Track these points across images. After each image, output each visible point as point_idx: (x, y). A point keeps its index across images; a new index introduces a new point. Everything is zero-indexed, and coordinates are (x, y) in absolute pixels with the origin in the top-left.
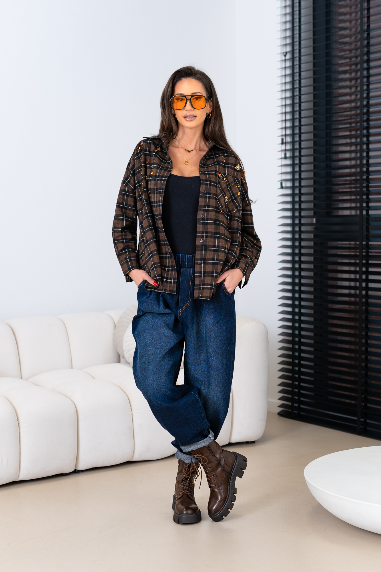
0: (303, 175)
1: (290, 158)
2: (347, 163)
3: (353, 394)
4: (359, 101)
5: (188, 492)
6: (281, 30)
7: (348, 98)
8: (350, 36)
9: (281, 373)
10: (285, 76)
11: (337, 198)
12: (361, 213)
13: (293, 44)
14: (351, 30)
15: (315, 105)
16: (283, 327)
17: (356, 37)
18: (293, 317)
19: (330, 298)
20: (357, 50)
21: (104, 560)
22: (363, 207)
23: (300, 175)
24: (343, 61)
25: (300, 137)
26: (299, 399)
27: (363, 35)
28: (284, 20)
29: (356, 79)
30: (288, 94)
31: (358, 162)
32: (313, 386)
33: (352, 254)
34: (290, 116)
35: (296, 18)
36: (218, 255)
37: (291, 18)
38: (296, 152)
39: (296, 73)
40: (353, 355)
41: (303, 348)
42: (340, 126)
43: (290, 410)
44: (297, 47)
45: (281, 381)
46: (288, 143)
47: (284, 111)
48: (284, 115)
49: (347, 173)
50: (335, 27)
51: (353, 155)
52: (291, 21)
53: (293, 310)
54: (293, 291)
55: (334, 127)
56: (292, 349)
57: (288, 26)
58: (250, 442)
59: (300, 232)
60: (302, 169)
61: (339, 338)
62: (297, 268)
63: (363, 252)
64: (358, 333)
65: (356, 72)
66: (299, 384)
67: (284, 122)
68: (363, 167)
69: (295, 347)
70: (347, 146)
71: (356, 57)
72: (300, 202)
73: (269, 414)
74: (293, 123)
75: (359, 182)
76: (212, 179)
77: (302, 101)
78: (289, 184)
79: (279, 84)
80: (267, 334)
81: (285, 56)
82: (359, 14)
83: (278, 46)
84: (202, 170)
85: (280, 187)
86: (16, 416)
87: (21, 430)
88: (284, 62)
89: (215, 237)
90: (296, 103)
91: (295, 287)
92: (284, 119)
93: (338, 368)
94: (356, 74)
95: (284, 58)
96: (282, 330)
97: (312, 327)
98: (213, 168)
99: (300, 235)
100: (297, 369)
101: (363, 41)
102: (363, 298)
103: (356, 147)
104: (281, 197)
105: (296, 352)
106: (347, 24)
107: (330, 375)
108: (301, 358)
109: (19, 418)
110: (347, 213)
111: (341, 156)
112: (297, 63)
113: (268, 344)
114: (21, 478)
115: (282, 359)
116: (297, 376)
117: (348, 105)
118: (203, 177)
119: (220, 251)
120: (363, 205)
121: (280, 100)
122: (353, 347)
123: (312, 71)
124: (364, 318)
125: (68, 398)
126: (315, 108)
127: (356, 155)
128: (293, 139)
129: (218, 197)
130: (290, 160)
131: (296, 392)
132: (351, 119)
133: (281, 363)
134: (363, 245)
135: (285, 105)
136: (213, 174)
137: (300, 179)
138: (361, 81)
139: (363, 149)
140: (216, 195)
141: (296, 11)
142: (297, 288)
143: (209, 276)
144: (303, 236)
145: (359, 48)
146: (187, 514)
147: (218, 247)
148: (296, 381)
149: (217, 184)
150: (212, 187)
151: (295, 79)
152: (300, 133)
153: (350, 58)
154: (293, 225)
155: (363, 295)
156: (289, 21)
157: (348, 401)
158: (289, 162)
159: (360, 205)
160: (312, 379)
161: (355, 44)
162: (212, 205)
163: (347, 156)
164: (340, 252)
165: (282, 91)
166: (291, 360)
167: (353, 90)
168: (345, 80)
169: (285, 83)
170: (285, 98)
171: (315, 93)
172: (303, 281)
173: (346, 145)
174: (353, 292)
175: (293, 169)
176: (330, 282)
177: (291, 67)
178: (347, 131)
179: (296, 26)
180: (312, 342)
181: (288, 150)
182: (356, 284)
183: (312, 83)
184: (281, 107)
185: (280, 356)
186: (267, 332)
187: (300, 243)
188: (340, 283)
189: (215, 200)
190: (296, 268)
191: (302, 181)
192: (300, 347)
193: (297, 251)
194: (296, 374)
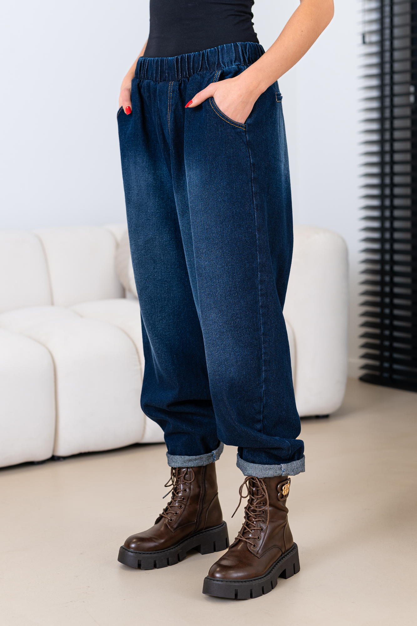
23: (391, 21)
26: (391, 355)
32: (410, 336)
41: (396, 280)
43: (378, 374)
45: (364, 330)
58: (321, 417)
66: (391, 333)
78: (375, 38)
85: (361, 41)
113: (348, 268)
131: (386, 345)
148: (387, 330)
175: (382, 13)
180: (409, 270)
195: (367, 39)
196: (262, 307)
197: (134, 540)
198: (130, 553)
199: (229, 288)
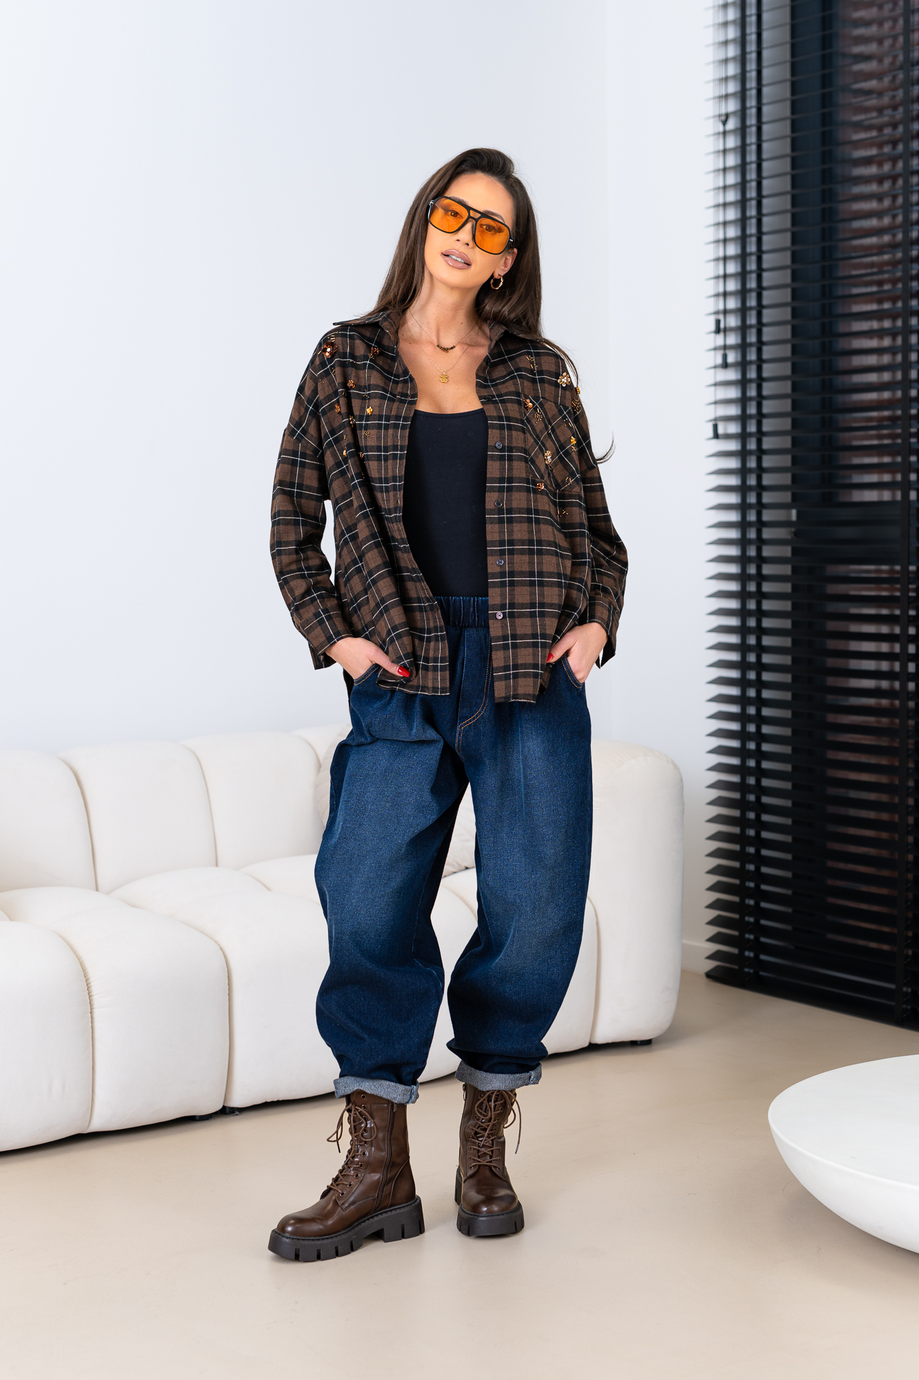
0: (768, 407)
1: (735, 365)
2: (872, 378)
3: (886, 929)
4: (901, 230)
5: (491, 1162)
6: (714, 62)
7: (873, 223)
8: (879, 76)
9: (714, 879)
10: (725, 170)
11: (846, 462)
12: (905, 496)
13: (742, 95)
14: (880, 61)
15: (794, 240)
16: (718, 768)
17: (894, 78)
18: (743, 744)
19: (830, 698)
20: (895, 108)
21: (292, 1322)
22: (909, 481)
23: (759, 406)
24: (862, 135)
25: (759, 315)
26: (757, 939)
27: (911, 73)
28: (722, 39)
29: (894, 178)
30: (732, 214)
31: (899, 376)
32: (789, 910)
33: (884, 593)
34: (736, 267)
35: (751, 34)
36: (542, 595)
37: (738, 34)
38: (750, 352)
39: (751, 163)
40: (884, 835)
41: (766, 818)
42: (855, 291)
43: (736, 967)
44: (752, 102)
45: (714, 896)
46: (731, 329)
47: (721, 254)
48: (721, 264)
49: (871, 401)
50: (844, 55)
51: (886, 359)
52: (739, 40)
53: (743, 727)
54: (742, 683)
55: (840, 291)
56: (741, 822)
57: (732, 51)
58: (639, 1043)
59: (760, 542)
60: (765, 392)
61: (853, 794)
62: (753, 628)
63: (909, 590)
64: (897, 782)
65: (894, 160)
66: (757, 904)
67: (721, 281)
68: (911, 388)
69: (747, 816)
70: (871, 338)
71: (894, 126)
72: (760, 470)
73: (685, 975)
74: (744, 283)
75: (900, 422)
76: (512, 414)
77: (765, 229)
78: (733, 428)
79: (709, 190)
80: (680, 784)
81: (724, 123)
82: (901, 22)
83: (708, 100)
84: (485, 392)
85: (711, 434)
86: (84, 979)
87: (96, 1012)
88: (721, 137)
89: (531, 552)
90: (751, 235)
91: (747, 673)
92: (721, 272)
93: (850, 867)
94: (894, 166)
95: (721, 128)
96: (716, 776)
97: (787, 767)
98: (510, 387)
99: (759, 550)
100: (751, 867)
101: (911, 88)
102: (909, 699)
103: (894, 339)
104: (713, 459)
105: (750, 827)
106: (872, 48)
107: (830, 882)
108: (761, 843)
109: (92, 984)
110: (871, 496)
111: (858, 361)
112: (752, 139)
113: (683, 810)
114: (96, 1126)
115: (715, 845)
116: (752, 885)
117: (873, 240)
118: (490, 410)
119: (545, 584)
120: (909, 477)
121: (712, 229)
122: (885, 816)
123: (788, 160)
124: (911, 747)
125: (207, 936)
126: (796, 248)
127: (894, 359)
128: (744, 320)
129: (530, 455)
130: (736, 371)
131: (749, 923)
132: (881, 272)
133: (715, 854)
134: (909, 572)
135: (725, 241)
136: (512, 401)
137: (760, 416)
138: (906, 182)
139: (911, 345)
140: (525, 451)
141: (750, 16)
142: (752, 675)
143: (527, 645)
144: (767, 552)
145: (900, 104)
146: (490, 1214)
147: (541, 574)
148: (750, 897)
149: (525, 425)
150: (513, 432)
151: (748, 178)
152: (760, 307)
153: (880, 128)
154: (743, 525)
155: (908, 693)
156: (734, 40)
157: (873, 945)
158: (732, 375)
159: (902, 477)
160: (789, 892)
161: (891, 93)
162: (518, 476)
163: (872, 360)
164: (854, 590)
165: (717, 206)
166: (737, 847)
167: (887, 203)
168: (867, 180)
169: (725, 188)
170: (725, 223)
171: (796, 210)
172: (767, 659)
173: (869, 334)
174: (885, 684)
175: (744, 392)
176: (831, 662)
177: (739, 150)
178: (871, 302)
179: (751, 52)
180: (787, 803)
181: (732, 347)
182: (892, 666)
183: (788, 187)
184: (715, 244)
185: (711, 838)
186: (682, 780)
187: (759, 568)
188: (855, 664)
189: (523, 464)
190: (749, 628)
191: (765, 421)
192: (758, 817)
193: (752, 587)
194: (750, 880)
195: (721, 431)
198: (285, 1239)
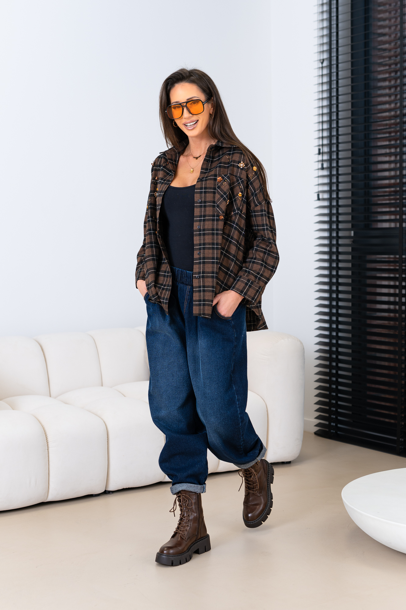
0: (341, 186)
1: (327, 168)
2: (386, 174)
3: (393, 413)
4: (399, 109)
6: (317, 37)
7: (387, 106)
8: (389, 43)
9: (318, 391)
10: (322, 83)
11: (375, 211)
12: (401, 225)
13: (330, 51)
14: (390, 36)
15: (352, 114)
16: (320, 343)
17: (396, 43)
18: (330, 333)
19: (368, 313)
20: (396, 56)
22: (403, 219)
23: (337, 186)
24: (382, 68)
25: (337, 147)
26: (336, 418)
27: (403, 41)
28: (321, 26)
29: (396, 87)
30: (325, 103)
31: (398, 173)
32: (350, 405)
33: (392, 268)
34: (327, 126)
35: (334, 24)
37: (328, 24)
38: (333, 163)
39: (334, 80)
40: (392, 373)
41: (340, 365)
42: (379, 136)
43: (327, 430)
44: (334, 54)
45: (318, 399)
46: (325, 153)
47: (321, 120)
48: (321, 124)
49: (386, 184)
50: (374, 34)
51: (392, 166)
53: (331, 325)
54: (330, 306)
55: (372, 136)
56: (329, 367)
57: (326, 32)
58: (285, 463)
59: (338, 245)
60: (340, 180)
61: (378, 355)
63: (402, 266)
64: (397, 349)
65: (396, 79)
66: (337, 402)
67: (321, 132)
68: (403, 178)
69: (332, 364)
71: (396, 64)
72: (338, 214)
73: (305, 433)
74: (331, 133)
75: (398, 193)
76: (208, 186)
77: (340, 109)
78: (326, 196)
79: (316, 92)
81: (322, 63)
82: (399, 19)
83: (315, 53)
84: (201, 177)
85: (316, 198)
86: (45, 435)
87: (50, 449)
88: (321, 69)
89: (213, 248)
90: (334, 112)
91: (332, 302)
92: (321, 128)
93: (377, 386)
96: (318, 347)
97: (350, 343)
98: (213, 172)
99: (337, 249)
100: (334, 386)
101: (403, 48)
102: (403, 313)
103: (396, 157)
104: (317, 209)
105: (334, 369)
106: (386, 30)
107: (368, 393)
108: (338, 376)
109: (48, 437)
110: (386, 225)
111: (380, 166)
112: (334, 70)
113: (304, 362)
114: (50, 499)
115: (318, 377)
116: (334, 394)
117: (387, 114)
118: (199, 185)
121: (317, 109)
122: (392, 364)
123: (350, 79)
124: (403, 334)
125: (98, 416)
126: (353, 117)
127: (396, 166)
128: (331, 149)
129: (217, 203)
131: (333, 411)
132: (390, 128)
133: (318, 381)
134: (402, 258)
135: (323, 114)
137: (338, 190)
138: (401, 89)
139: (403, 160)
140: (214, 202)
141: (333, 16)
144: (341, 249)
145: (399, 55)
148: (333, 399)
149: (216, 190)
150: (207, 195)
151: (332, 87)
152: (338, 143)
153: (390, 65)
154: (330, 238)
156: (326, 27)
157: (387, 420)
158: (326, 173)
159: (400, 217)
160: (350, 397)
161: (395, 50)
162: (209, 214)
163: (386, 166)
164: (379, 266)
165: (319, 99)
166: (328, 378)
167: (393, 98)
168: (384, 88)
169: (322, 91)
170: (322, 107)
171: (353, 101)
172: (341, 296)
173: (385, 155)
174: (392, 307)
175: (331, 180)
176: (369, 297)
177: (328, 75)
178: (386, 141)
179: (334, 32)
180: (350, 359)
181: (325, 161)
182: (395, 299)
183: (350, 91)
184: (318, 116)
185: (317, 374)
186: (304, 349)
187: (337, 257)
188: (378, 298)
190: (333, 283)
191: (340, 193)
192: (337, 364)
193: (334, 265)
195: (321, 197)
196: (240, 414)
197: (165, 549)
198: (163, 556)
199: (222, 405)
